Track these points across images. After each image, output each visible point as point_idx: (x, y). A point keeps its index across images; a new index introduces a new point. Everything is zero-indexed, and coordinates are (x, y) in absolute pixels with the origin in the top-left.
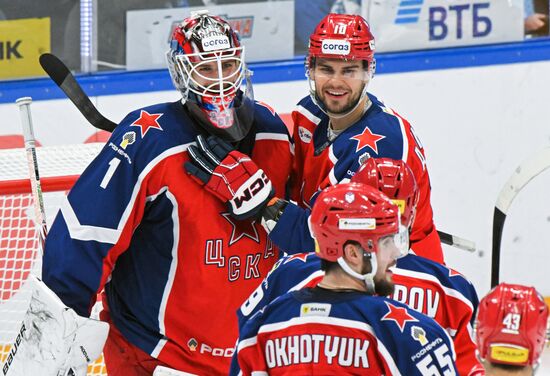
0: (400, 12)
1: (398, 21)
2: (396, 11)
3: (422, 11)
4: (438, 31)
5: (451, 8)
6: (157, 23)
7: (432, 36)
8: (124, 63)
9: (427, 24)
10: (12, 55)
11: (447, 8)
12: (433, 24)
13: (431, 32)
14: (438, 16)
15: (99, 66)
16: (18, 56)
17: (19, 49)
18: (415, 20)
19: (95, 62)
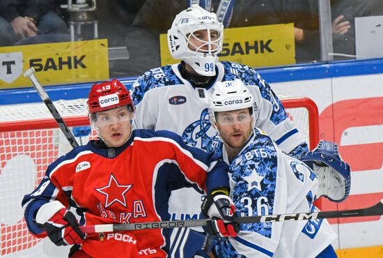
8: (355, 54)
10: (265, 50)
15: (335, 57)
16: (270, 51)
17: (270, 46)
19: (331, 54)
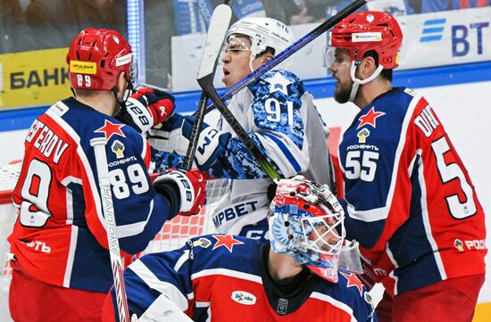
0: (425, 31)
1: (423, 40)
2: (421, 31)
3: (445, 29)
4: (460, 47)
5: (471, 26)
6: (200, 47)
7: (455, 53)
9: (450, 41)
11: (468, 27)
12: (455, 41)
13: (454, 48)
14: (459, 34)
18: (438, 38)
